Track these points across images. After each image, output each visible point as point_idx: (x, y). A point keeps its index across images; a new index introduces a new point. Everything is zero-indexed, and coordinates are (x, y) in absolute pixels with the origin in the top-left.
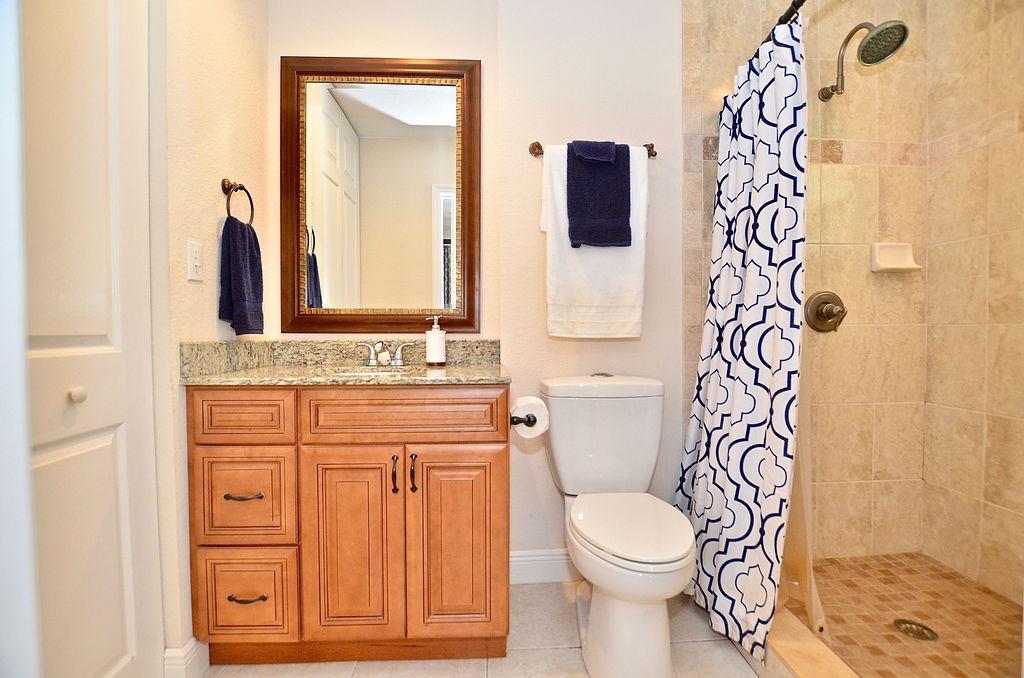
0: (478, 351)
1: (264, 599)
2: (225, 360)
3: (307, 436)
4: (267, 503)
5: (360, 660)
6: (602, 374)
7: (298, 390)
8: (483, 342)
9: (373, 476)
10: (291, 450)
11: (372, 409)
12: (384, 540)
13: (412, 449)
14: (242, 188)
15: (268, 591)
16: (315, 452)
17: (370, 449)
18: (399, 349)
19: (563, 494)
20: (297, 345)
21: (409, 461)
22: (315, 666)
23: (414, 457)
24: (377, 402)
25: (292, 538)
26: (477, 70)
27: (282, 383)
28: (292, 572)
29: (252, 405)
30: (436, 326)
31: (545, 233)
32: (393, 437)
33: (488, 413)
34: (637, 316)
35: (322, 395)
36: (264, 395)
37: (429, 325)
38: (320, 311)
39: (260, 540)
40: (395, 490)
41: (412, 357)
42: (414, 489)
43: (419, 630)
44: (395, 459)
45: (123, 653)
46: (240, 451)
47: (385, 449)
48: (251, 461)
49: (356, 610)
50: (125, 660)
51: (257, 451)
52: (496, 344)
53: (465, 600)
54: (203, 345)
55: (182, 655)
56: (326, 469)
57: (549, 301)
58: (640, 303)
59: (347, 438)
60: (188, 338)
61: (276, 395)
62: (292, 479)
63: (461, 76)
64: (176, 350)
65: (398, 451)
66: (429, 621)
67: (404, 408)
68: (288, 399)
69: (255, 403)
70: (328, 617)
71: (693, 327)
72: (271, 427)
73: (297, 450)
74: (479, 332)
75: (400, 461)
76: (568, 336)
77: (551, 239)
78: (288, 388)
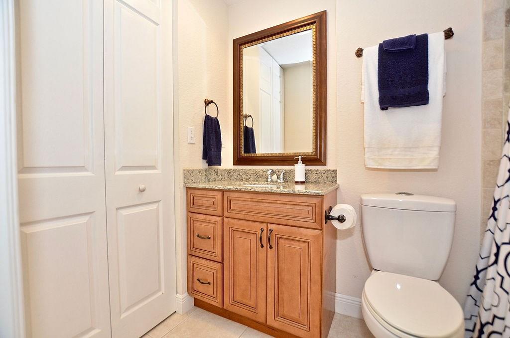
0: (324, 176)
1: (209, 283)
2: (204, 177)
3: (226, 214)
4: (211, 241)
5: (249, 326)
6: (405, 193)
7: (223, 192)
8: (328, 171)
9: (252, 237)
10: (220, 219)
11: (254, 203)
12: (257, 271)
13: (271, 226)
14: (213, 102)
15: (211, 281)
16: (229, 221)
17: (251, 223)
18: (282, 174)
19: (372, 269)
20: (239, 171)
21: (269, 232)
22: (230, 321)
23: (271, 231)
24: (254, 200)
25: (220, 260)
26: (324, 17)
27: (217, 188)
28: (220, 275)
29: (206, 197)
30: (300, 162)
31: (363, 103)
32: (262, 218)
33: (311, 212)
34: (434, 153)
35: (232, 194)
36: (211, 193)
37: (296, 162)
38: (253, 155)
39: (208, 257)
40: (262, 246)
41: (288, 178)
42: (271, 247)
43: (271, 322)
44: (262, 230)
45: (159, 290)
46: (202, 217)
47: (258, 224)
48: (206, 221)
49: (244, 301)
50: (160, 293)
51: (208, 217)
52: (335, 171)
53: (296, 315)
54: (194, 170)
55: (182, 298)
56: (234, 230)
57: (366, 146)
58: (437, 143)
59: (242, 217)
60: (188, 167)
61: (215, 193)
62: (220, 233)
63: (314, 23)
64: (182, 172)
65: (264, 226)
66: (277, 319)
67: (267, 205)
68: (219, 196)
69: (208, 196)
70: (234, 301)
71: (492, 161)
72: (213, 207)
73: (223, 219)
74: (325, 165)
75: (265, 232)
76: (379, 167)
77: (367, 107)
78: (219, 190)
